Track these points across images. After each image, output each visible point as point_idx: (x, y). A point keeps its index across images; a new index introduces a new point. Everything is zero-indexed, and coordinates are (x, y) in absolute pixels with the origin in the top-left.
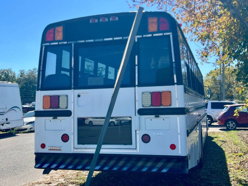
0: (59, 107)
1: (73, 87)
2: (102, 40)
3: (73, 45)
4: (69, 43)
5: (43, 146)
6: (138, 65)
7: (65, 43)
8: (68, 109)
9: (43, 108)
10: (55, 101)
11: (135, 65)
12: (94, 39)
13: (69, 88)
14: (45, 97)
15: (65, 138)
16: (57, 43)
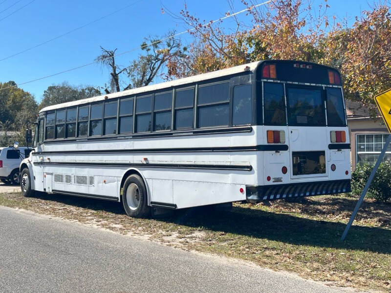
0: (279, 142)
1: (287, 123)
2: (303, 84)
3: (284, 85)
4: (281, 82)
5: (269, 179)
6: (327, 109)
7: (279, 82)
8: (285, 144)
9: (268, 142)
10: (276, 136)
11: (325, 109)
12: (298, 82)
13: (285, 125)
14: (268, 132)
15: (284, 170)
16: (272, 81)
